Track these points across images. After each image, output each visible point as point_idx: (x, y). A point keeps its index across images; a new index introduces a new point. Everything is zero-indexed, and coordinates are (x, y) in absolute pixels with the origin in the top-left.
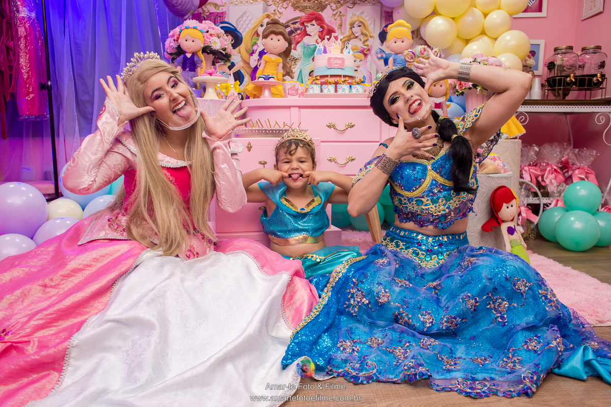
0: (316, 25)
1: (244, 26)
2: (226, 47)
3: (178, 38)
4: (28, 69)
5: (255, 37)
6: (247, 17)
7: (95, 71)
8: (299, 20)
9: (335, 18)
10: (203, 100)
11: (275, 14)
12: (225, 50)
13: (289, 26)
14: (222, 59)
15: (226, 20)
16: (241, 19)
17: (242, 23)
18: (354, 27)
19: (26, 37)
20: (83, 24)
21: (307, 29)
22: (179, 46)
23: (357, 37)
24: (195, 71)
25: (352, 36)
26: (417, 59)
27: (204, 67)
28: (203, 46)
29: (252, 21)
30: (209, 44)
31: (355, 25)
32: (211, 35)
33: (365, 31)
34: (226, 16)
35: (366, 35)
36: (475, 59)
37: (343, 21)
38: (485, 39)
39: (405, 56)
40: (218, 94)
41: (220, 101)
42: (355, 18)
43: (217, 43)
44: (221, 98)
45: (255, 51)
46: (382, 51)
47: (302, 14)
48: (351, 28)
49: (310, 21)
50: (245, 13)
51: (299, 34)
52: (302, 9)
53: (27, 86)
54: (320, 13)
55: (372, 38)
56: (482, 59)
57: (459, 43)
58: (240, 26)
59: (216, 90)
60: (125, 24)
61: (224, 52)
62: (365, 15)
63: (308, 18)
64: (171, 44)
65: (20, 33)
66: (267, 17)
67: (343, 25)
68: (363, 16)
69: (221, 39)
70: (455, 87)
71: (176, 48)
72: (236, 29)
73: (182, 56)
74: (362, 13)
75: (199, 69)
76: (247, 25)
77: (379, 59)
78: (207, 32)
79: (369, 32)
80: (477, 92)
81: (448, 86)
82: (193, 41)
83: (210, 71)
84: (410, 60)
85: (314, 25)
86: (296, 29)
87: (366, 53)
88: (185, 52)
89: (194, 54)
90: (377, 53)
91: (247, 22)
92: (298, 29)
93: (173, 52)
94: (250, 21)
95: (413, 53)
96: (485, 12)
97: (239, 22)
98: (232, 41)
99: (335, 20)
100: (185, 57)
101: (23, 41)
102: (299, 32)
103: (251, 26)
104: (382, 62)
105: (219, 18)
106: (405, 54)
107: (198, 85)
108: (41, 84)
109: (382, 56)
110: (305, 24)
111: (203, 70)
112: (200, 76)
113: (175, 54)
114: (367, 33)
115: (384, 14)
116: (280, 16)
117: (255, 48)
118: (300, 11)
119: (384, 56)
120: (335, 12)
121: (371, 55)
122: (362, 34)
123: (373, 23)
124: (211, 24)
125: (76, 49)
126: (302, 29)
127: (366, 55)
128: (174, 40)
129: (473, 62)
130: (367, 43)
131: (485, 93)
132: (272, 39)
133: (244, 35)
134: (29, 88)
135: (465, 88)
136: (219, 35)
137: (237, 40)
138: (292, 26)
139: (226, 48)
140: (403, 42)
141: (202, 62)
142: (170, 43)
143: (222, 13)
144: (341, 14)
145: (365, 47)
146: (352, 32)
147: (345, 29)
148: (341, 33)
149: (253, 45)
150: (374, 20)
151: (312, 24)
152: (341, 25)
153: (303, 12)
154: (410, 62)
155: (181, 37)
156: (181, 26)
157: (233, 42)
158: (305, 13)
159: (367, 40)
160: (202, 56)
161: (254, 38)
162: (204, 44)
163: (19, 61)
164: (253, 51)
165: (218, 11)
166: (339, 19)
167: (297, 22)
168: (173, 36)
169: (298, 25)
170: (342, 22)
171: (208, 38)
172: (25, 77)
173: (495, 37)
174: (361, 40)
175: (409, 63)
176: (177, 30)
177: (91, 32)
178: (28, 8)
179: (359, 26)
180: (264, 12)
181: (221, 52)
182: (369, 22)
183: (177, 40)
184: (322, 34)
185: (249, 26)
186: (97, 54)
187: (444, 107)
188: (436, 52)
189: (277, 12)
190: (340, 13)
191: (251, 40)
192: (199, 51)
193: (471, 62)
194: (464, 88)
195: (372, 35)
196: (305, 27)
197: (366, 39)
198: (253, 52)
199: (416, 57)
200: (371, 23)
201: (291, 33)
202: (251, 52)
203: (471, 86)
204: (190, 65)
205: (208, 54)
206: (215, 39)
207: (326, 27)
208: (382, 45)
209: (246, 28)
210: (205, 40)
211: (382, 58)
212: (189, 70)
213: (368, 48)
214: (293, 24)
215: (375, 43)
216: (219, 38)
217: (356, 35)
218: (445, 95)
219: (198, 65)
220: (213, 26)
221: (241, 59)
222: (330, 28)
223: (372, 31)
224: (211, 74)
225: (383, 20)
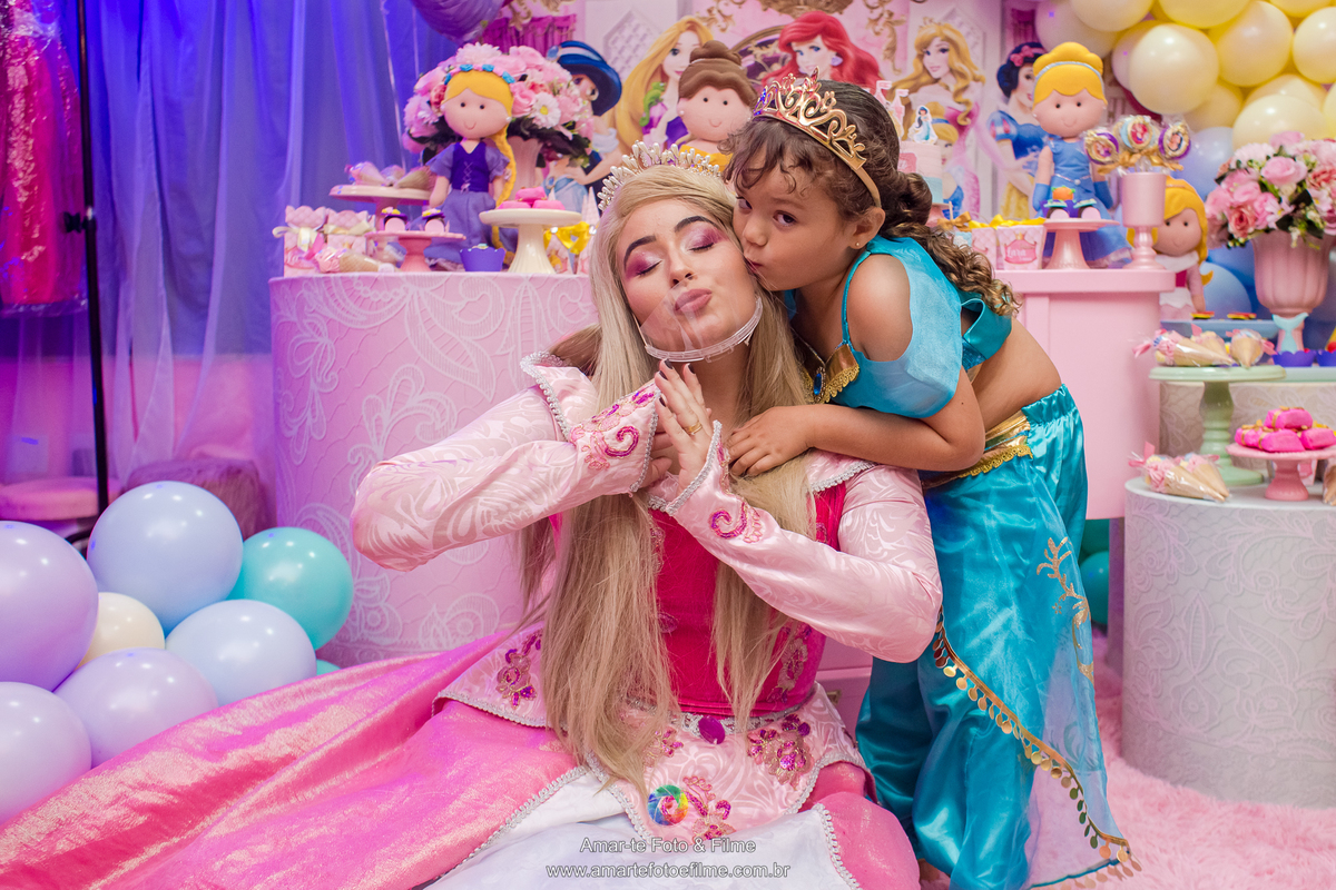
0: (824, 49)
1: (627, 53)
2: (576, 119)
3: (441, 98)
4: (31, 177)
5: (657, 82)
6: (635, 30)
7: (217, 176)
8: (777, 36)
9: (878, 28)
10: (508, 279)
11: (711, 20)
12: (572, 126)
13: (751, 52)
14: (565, 152)
15: (576, 37)
16: (616, 34)
17: (619, 44)
18: (928, 53)
19: (27, 92)
20: (189, 50)
21: (800, 60)
22: (442, 119)
23: (936, 81)
24: (486, 189)
25: (925, 79)
26: (1123, 155)
27: (513, 180)
28: (509, 119)
29: (648, 41)
30: (527, 113)
31: (933, 49)
32: (533, 87)
33: (958, 65)
34: (577, 26)
35: (962, 75)
36: (1281, 147)
37: (899, 37)
38: (1296, 85)
39: (1089, 146)
40: (552, 256)
41: (556, 280)
42: (931, 30)
43: (549, 110)
44: (559, 266)
45: (655, 121)
46: (1007, 118)
47: (786, 20)
48: (921, 57)
49: (806, 36)
50: (628, 18)
51: (777, 74)
52: (787, 6)
53: (27, 223)
54: (836, 15)
55: (980, 84)
56: (1301, 146)
57: (1226, 100)
58: (614, 54)
59: (546, 242)
60: (302, 50)
61: (569, 134)
62: (958, 20)
63: (802, 30)
64: (421, 114)
65: (11, 82)
66: (689, 29)
67: (899, 46)
68: (954, 24)
69: (561, 97)
70: (1225, 225)
71: (434, 124)
72: (603, 62)
73: (451, 147)
74: (951, 15)
75: (497, 186)
76: (635, 51)
77: (1000, 138)
78: (523, 78)
79: (971, 66)
80: (1290, 240)
81: (1205, 224)
82: (482, 107)
83: (530, 192)
84: (1104, 156)
85: (818, 49)
86: (770, 61)
87: (962, 123)
88: (461, 138)
89: (484, 143)
90: (993, 124)
91: (634, 42)
92: (775, 59)
93: (427, 133)
94: (642, 40)
95: (1113, 139)
96: (1295, 11)
97: (614, 42)
98: (593, 93)
99: (877, 34)
100: (460, 151)
101: (19, 103)
102: (776, 67)
103: (646, 53)
104: (1008, 147)
105: (557, 33)
106: (1088, 140)
107: (496, 230)
108: (67, 215)
109: (1007, 132)
110: (795, 46)
111: (510, 186)
112: (501, 207)
113: (434, 139)
114: (965, 69)
115: (1010, 19)
116: (723, 25)
117: (656, 111)
118: (780, 11)
119: (1013, 131)
120: (876, 13)
121: (978, 130)
122: (952, 71)
123: (980, 42)
124: (533, 55)
125: (168, 117)
126: (784, 59)
127: (962, 129)
128: (429, 103)
129: (1275, 155)
130: (965, 96)
131: (1313, 243)
132: (706, 100)
133: (625, 78)
134: (30, 230)
135: (1256, 231)
136: (557, 87)
137: (607, 93)
138: (759, 52)
139: (574, 123)
140: (1079, 105)
141: (506, 163)
142: (419, 109)
143: (567, 18)
144: (894, 18)
145: (960, 108)
146: (924, 67)
147: (905, 58)
148: (895, 69)
149: (651, 105)
150: (985, 35)
151: (812, 47)
152: (892, 49)
153: (789, 12)
154: (1102, 163)
155: (447, 95)
156: (449, 61)
157: (595, 97)
158: (794, 16)
159: (965, 89)
160: (506, 147)
161: (654, 84)
162: (513, 112)
163: (7, 157)
164: (651, 120)
165: (555, 14)
166: (887, 31)
167: (771, 42)
168: (426, 91)
169: (774, 50)
170: (894, 41)
171: (524, 97)
172: (22, 199)
173: (1326, 81)
174: (947, 88)
175: (1099, 166)
176: (439, 73)
177: (209, 72)
178: (38, 15)
179: (944, 51)
180: (681, 15)
181: (561, 134)
182: (971, 40)
183: (438, 104)
184: (841, 72)
185: (640, 52)
186: (224, 131)
187: (1195, 282)
188: (1177, 133)
189: (717, 16)
190: (891, 14)
191: (647, 89)
192: (500, 133)
193: (1268, 158)
194: (1251, 230)
195: (978, 73)
196: (794, 54)
197: (961, 84)
198: (651, 125)
199: (1121, 149)
200: (976, 43)
201: (754, 70)
202: (646, 123)
203: (1273, 225)
204: (474, 171)
205: (526, 138)
206: (544, 97)
207: (850, 53)
208: (1007, 102)
209: (630, 58)
210: (516, 103)
211: (1007, 135)
212: (471, 189)
213: (968, 109)
214: (761, 45)
215: (988, 95)
216: (555, 93)
217: (936, 75)
218: (1198, 248)
219: (495, 172)
220: (540, 60)
221: (617, 142)
222: (865, 57)
223: (979, 65)
224: (531, 202)
225: (1009, 33)
